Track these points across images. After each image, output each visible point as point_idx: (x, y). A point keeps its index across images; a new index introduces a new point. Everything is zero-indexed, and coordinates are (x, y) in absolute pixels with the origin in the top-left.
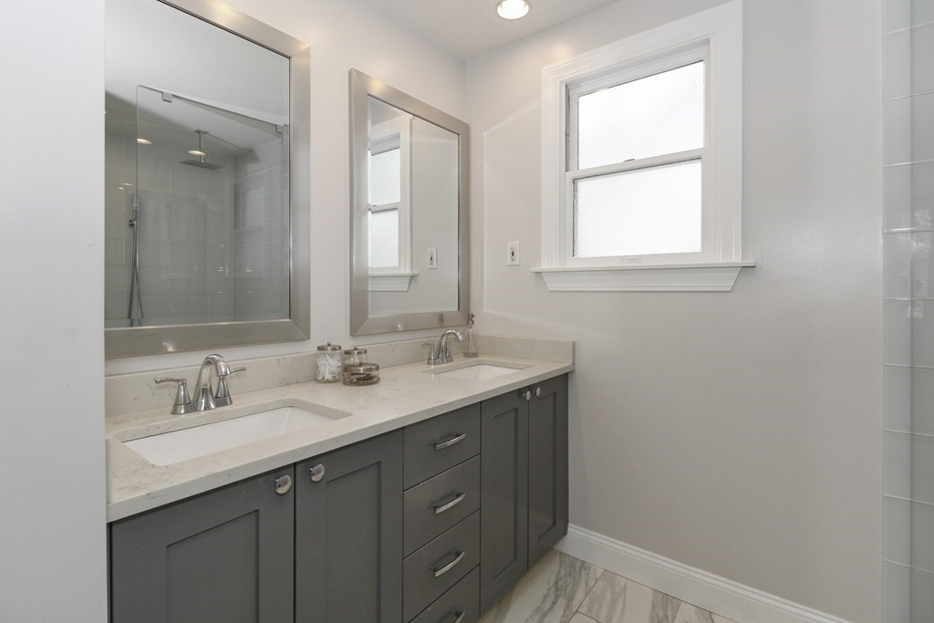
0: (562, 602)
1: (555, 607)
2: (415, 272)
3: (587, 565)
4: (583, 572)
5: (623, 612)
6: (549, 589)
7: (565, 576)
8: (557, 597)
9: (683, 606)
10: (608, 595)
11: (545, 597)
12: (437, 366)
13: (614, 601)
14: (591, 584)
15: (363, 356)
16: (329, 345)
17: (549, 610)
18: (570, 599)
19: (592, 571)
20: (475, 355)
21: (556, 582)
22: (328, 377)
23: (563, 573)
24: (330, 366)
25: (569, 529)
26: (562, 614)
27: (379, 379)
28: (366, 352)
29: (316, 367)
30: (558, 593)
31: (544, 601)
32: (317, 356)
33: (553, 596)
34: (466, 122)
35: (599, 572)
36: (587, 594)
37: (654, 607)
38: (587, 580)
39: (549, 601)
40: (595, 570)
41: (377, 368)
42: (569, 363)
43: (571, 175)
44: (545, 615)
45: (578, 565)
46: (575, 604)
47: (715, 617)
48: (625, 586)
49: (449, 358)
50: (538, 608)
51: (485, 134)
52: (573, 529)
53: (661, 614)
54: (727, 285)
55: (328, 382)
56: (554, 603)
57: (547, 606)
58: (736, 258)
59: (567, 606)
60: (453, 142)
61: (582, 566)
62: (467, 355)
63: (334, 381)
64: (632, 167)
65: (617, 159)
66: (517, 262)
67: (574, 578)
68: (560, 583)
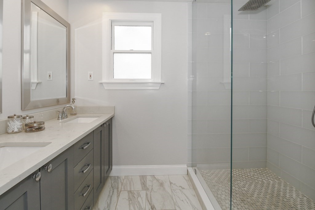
0: (115, 191)
1: (114, 193)
2: (40, 81)
3: (119, 177)
4: (119, 179)
5: (133, 185)
6: (110, 189)
7: (114, 183)
8: (113, 190)
9: (148, 177)
10: (128, 183)
11: (110, 191)
12: (63, 120)
13: (130, 183)
14: (122, 182)
15: (32, 119)
16: (15, 115)
17: (112, 194)
18: (118, 188)
19: (121, 178)
20: (75, 114)
21: (112, 186)
22: (16, 130)
23: (113, 182)
24: (16, 125)
25: (113, 168)
26: (117, 194)
27: (45, 128)
28: (33, 117)
29: (7, 126)
30: (113, 189)
31: (110, 193)
32: (8, 121)
33: (112, 190)
34: (69, 22)
35: (123, 177)
36: (122, 185)
37: (141, 180)
38: (121, 181)
39: (111, 192)
40: (122, 177)
41: (44, 124)
42: (113, 114)
43: (112, 51)
44: (111, 197)
45: (116, 178)
46: (120, 189)
47: (155, 176)
48: (132, 178)
49: (67, 117)
50: (109, 195)
51: (76, 30)
52: (114, 167)
53: (143, 181)
54: (158, 88)
55: (16, 133)
56: (113, 192)
57: (111, 194)
58: (160, 81)
59: (117, 191)
60: (64, 29)
61: (118, 178)
62: (72, 114)
63: (19, 132)
64: (132, 52)
65: (128, 49)
66: (92, 79)
67: (117, 182)
68: (113, 185)
